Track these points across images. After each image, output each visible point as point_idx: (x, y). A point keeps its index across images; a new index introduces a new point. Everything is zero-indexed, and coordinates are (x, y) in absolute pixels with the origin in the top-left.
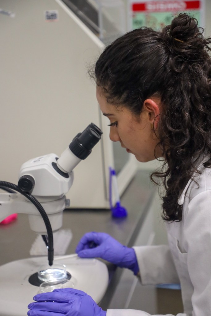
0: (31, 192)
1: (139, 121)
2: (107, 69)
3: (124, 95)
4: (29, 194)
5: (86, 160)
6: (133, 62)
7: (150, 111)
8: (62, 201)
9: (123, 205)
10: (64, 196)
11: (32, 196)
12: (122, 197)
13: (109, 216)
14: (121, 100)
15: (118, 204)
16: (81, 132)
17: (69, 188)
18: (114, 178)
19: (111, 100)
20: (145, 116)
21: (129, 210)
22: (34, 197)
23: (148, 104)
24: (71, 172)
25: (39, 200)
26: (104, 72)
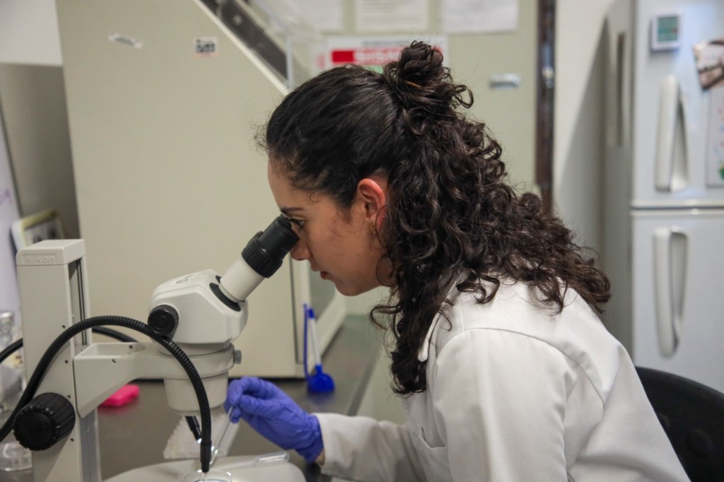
0: (173, 336)
1: (348, 219)
2: (292, 128)
3: (324, 174)
4: (169, 339)
5: (271, 277)
6: (340, 116)
7: (369, 201)
8: (228, 354)
9: (325, 370)
10: (231, 346)
11: (173, 343)
12: (324, 356)
13: (303, 389)
14: (317, 183)
15: (318, 369)
16: (263, 229)
17: (241, 330)
18: (312, 322)
19: (301, 183)
20: (359, 209)
21: (337, 380)
22: (176, 345)
23: (365, 187)
24: (244, 301)
25: (187, 352)
26: (287, 134)
